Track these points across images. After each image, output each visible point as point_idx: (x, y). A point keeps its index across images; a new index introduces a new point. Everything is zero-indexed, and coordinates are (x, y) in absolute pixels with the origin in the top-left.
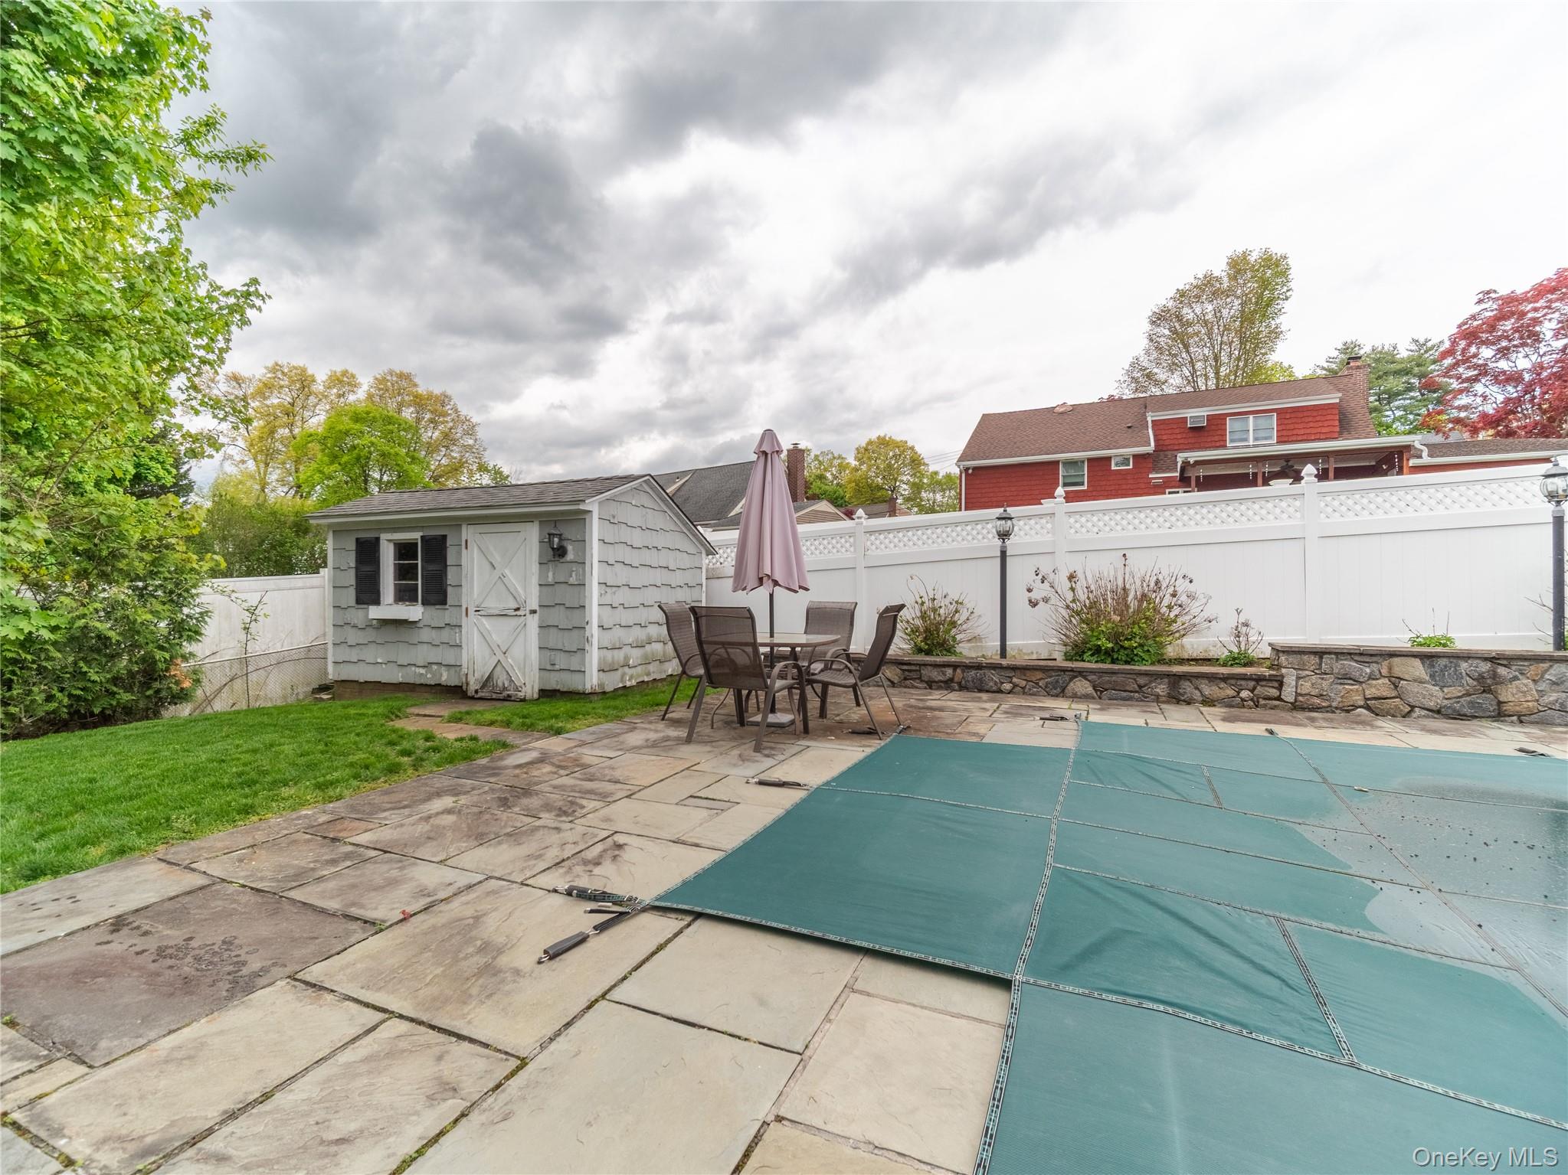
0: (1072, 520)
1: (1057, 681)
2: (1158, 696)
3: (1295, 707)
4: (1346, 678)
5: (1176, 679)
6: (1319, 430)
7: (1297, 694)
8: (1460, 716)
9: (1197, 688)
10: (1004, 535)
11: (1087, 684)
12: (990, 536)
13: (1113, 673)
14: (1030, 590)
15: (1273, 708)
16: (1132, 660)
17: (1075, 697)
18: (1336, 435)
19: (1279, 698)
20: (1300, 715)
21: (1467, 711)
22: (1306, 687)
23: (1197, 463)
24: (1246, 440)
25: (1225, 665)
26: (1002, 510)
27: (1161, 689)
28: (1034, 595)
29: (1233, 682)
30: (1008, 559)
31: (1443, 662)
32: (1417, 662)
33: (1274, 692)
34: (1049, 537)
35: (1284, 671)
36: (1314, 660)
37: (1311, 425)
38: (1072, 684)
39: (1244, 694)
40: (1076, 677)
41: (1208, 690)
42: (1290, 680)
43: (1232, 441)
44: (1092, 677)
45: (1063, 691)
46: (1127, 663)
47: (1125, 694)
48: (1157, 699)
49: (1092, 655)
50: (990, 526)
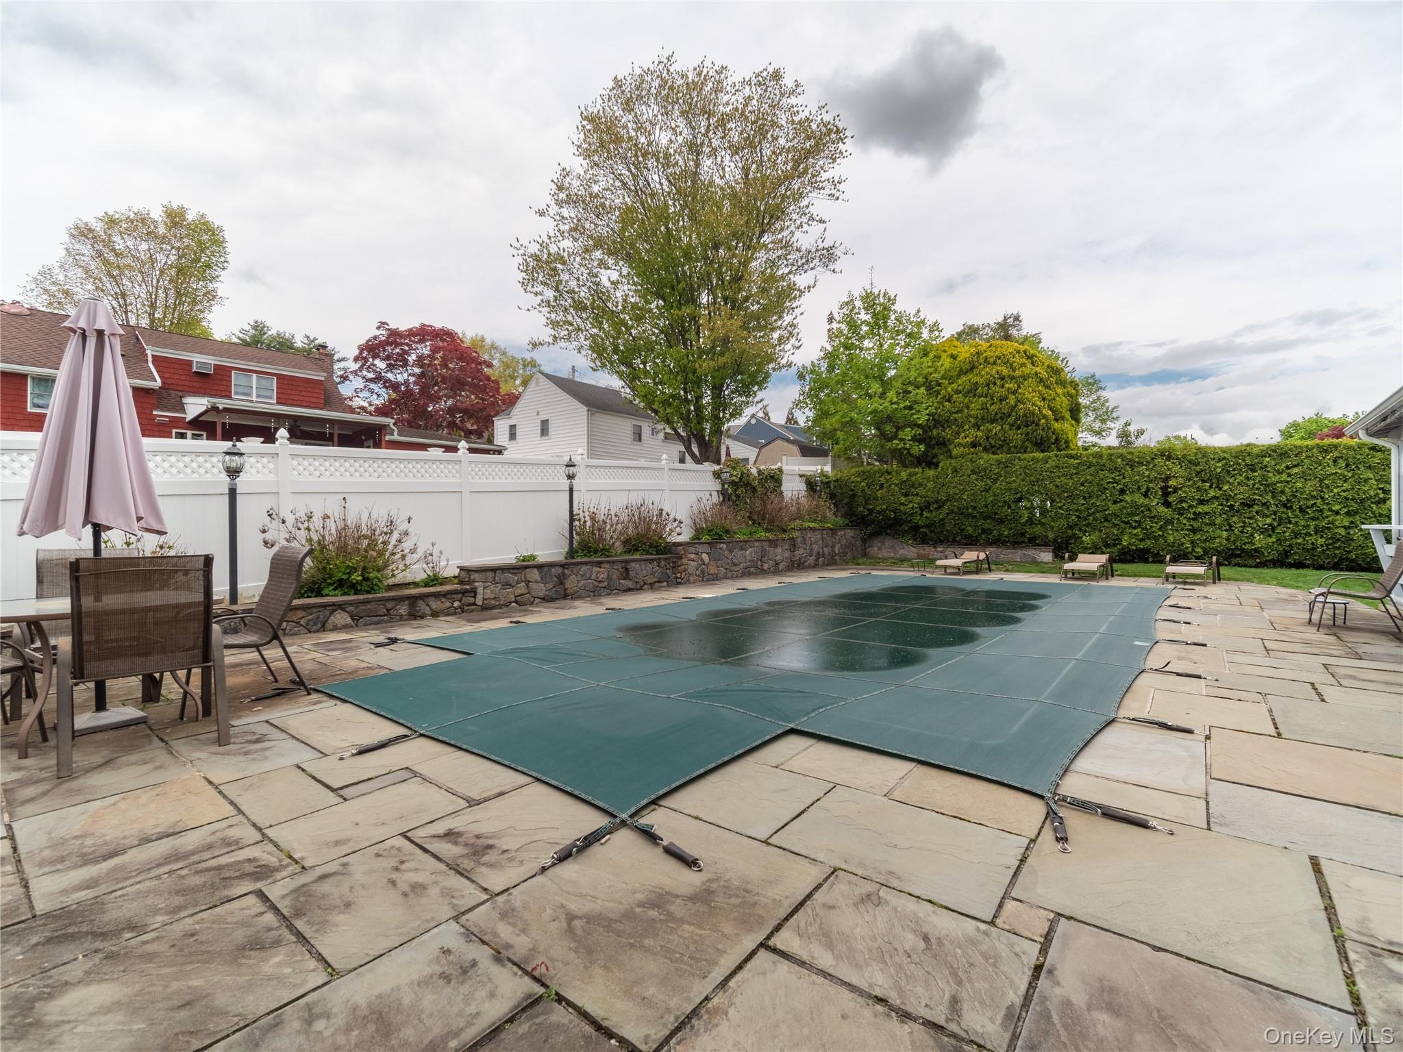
0: (295, 462)
1: (318, 617)
2: (401, 616)
3: (484, 608)
4: (507, 585)
5: (413, 599)
6: (309, 399)
7: (484, 599)
8: (552, 600)
9: (427, 605)
10: (233, 472)
11: (346, 615)
12: (215, 471)
13: (368, 602)
14: (264, 531)
15: (472, 611)
16: (373, 589)
17: (335, 629)
18: (322, 406)
19: (474, 604)
20: (487, 613)
21: (554, 596)
22: (488, 594)
23: (226, 410)
24: (249, 395)
25: (426, 585)
26: (230, 444)
27: (403, 609)
28: (268, 536)
29: (449, 596)
30: (238, 497)
31: (546, 569)
32: (535, 571)
33: (472, 600)
34: (272, 477)
35: (477, 584)
36: (490, 574)
37: (304, 393)
38: (332, 617)
39: (456, 604)
40: (336, 610)
41: (435, 604)
42: (480, 590)
43: (236, 393)
44: (350, 609)
45: (323, 626)
46: (368, 592)
47: (376, 619)
48: (401, 618)
49: (335, 589)
50: (214, 459)
